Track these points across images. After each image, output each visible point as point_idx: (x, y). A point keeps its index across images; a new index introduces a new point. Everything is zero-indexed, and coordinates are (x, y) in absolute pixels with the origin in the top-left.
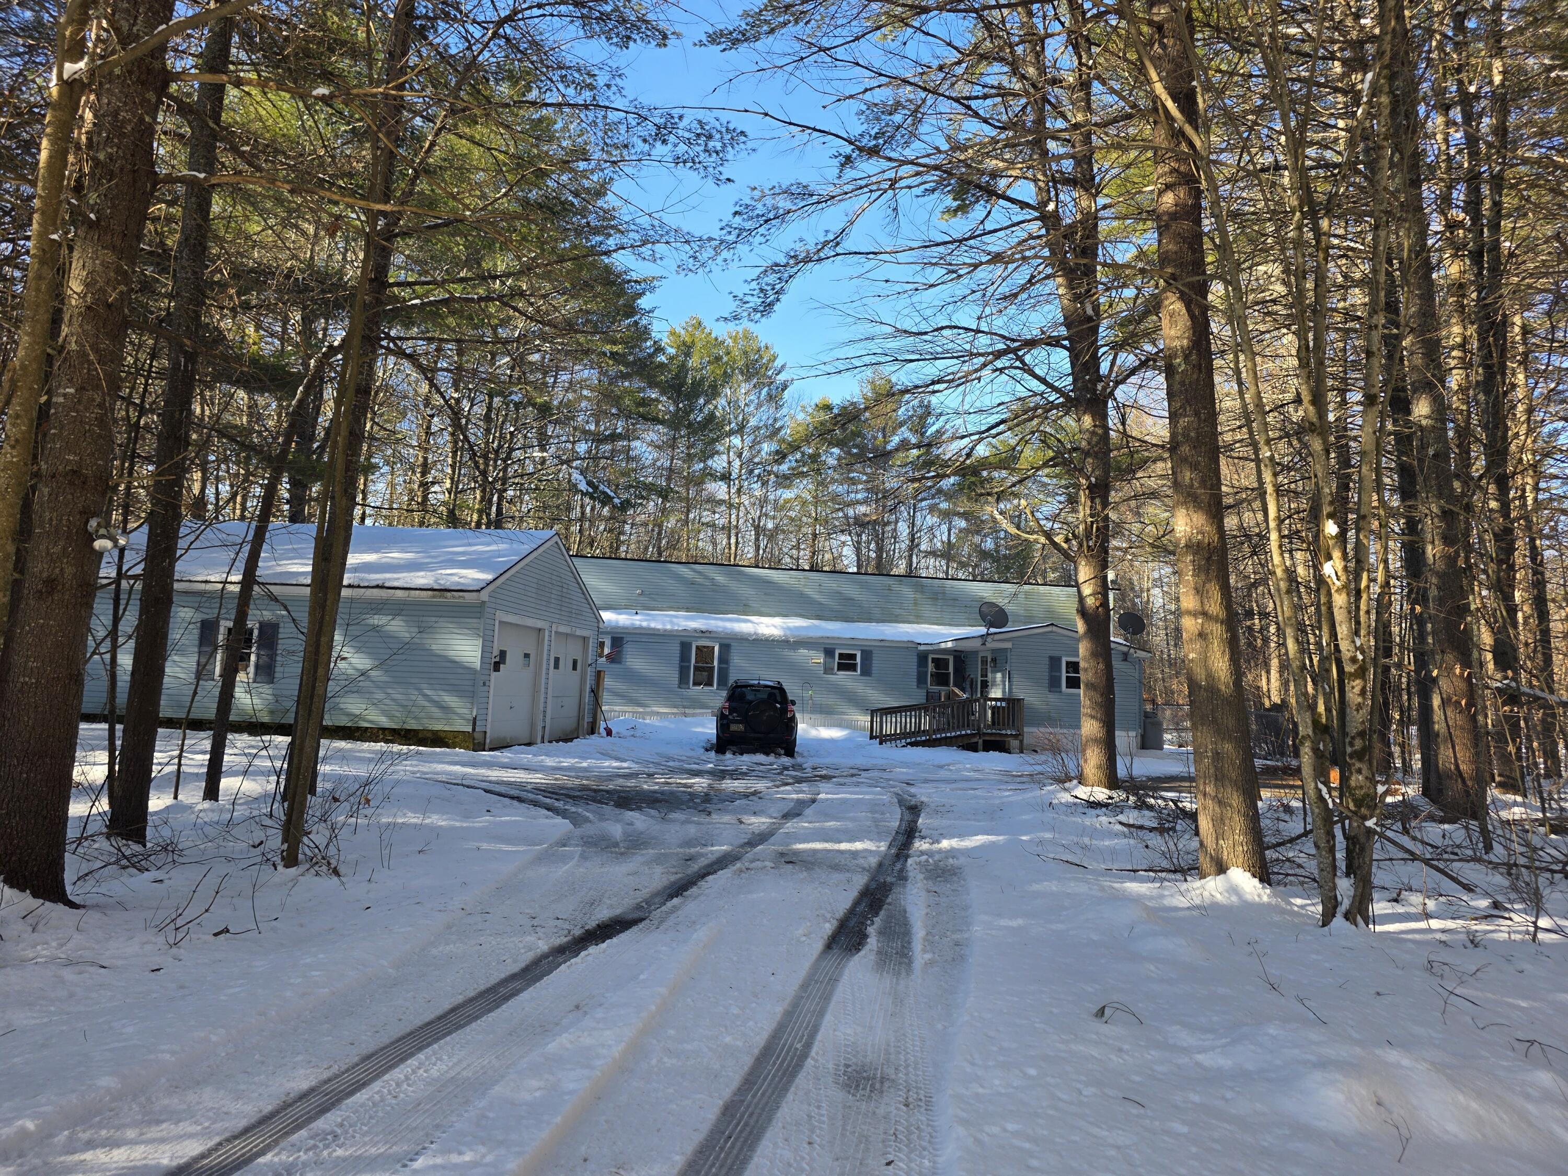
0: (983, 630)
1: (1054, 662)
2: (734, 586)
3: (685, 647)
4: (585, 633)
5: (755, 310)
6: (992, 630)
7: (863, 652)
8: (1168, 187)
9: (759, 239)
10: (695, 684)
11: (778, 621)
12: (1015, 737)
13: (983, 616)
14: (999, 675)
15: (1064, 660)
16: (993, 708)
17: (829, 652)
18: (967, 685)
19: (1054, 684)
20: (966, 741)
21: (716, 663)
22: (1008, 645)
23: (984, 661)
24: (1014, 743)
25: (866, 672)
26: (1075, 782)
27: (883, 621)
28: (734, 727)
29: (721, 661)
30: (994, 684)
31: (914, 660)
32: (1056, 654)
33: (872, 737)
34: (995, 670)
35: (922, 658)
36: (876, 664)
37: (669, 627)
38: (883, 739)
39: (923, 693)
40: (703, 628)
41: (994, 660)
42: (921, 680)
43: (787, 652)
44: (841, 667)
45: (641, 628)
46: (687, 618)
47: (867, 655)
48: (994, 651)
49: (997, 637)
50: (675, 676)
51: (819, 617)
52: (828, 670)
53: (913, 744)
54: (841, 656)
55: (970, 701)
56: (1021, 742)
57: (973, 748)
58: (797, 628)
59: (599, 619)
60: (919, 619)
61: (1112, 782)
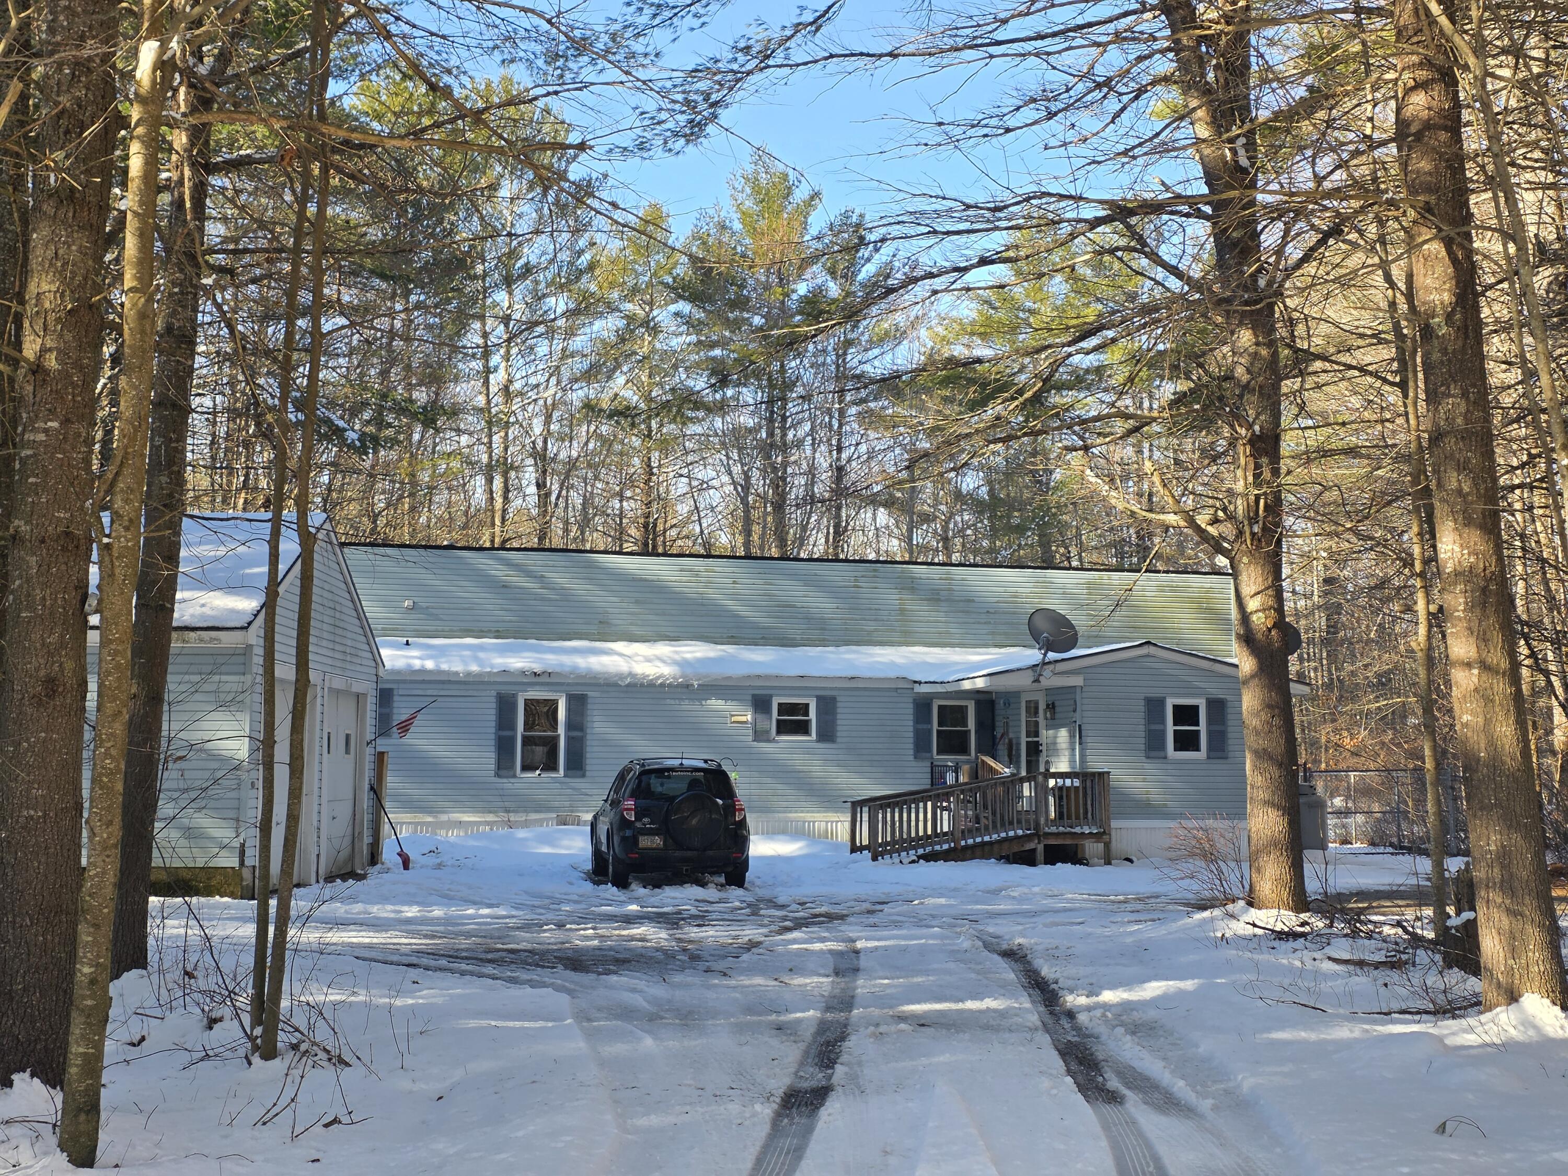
0: (1033, 655)
1: (1154, 706)
2: (579, 587)
3: (505, 705)
4: (357, 688)
5: (676, 134)
6: (1052, 655)
7: (820, 699)
8: (1419, 86)
9: (690, 21)
10: (526, 768)
11: (663, 649)
12: (1097, 837)
13: (1035, 634)
14: (1063, 733)
15: (1170, 703)
16: (1060, 791)
17: (761, 704)
18: (1002, 749)
19: (1154, 745)
20: (1016, 848)
21: (561, 730)
22: (1077, 681)
23: (1033, 708)
24: (1093, 848)
25: (827, 735)
26: (1242, 903)
27: (848, 643)
28: (645, 842)
29: (570, 726)
30: (1054, 749)
31: (907, 711)
32: (1155, 693)
33: (854, 849)
34: (1054, 722)
35: (922, 706)
36: (844, 721)
37: (474, 668)
38: (877, 851)
39: (925, 766)
40: (537, 668)
41: (1051, 707)
42: (921, 746)
43: (686, 706)
44: (784, 728)
45: (423, 671)
46: (502, 651)
47: (827, 704)
48: (1049, 691)
49: (1060, 667)
50: (489, 758)
51: (733, 640)
52: (760, 735)
53: (928, 858)
54: (785, 709)
55: (1016, 780)
56: (1107, 845)
57: (1028, 859)
58: (700, 661)
59: (377, 660)
60: (908, 639)
61: (1300, 902)
